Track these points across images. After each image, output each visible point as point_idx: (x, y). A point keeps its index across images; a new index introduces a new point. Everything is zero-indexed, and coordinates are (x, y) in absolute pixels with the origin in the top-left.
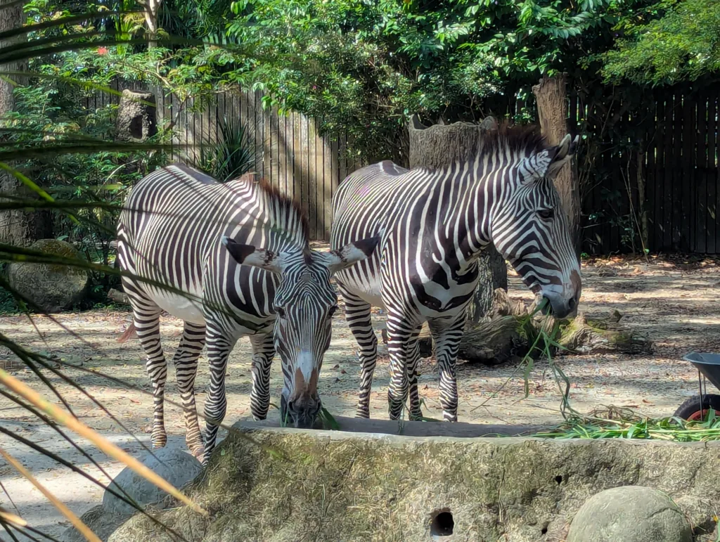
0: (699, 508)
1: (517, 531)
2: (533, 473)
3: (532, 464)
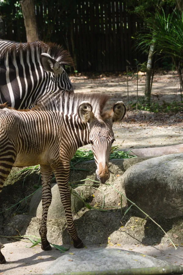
0: (86, 191)
1: (6, 207)
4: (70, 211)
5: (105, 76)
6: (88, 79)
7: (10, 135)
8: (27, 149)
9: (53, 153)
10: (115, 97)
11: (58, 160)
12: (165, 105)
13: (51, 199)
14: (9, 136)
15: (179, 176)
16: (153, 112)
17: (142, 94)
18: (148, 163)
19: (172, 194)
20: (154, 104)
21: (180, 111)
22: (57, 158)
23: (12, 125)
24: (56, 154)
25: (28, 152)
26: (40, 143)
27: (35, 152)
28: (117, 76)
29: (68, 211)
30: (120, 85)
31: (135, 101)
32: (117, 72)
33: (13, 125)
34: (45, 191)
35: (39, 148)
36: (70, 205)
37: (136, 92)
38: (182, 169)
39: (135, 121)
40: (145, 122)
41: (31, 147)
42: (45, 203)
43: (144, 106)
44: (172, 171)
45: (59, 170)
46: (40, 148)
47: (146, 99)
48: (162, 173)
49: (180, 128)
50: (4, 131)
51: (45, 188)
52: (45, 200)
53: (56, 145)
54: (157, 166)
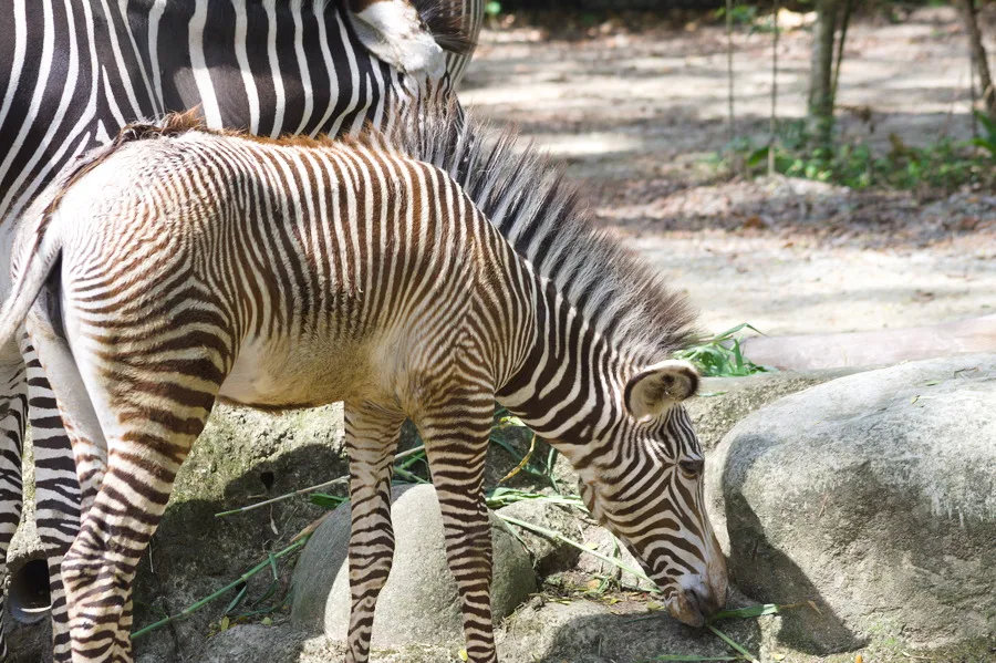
1: (186, 590)
2: (215, 469)
3: (211, 452)
4: (483, 607)
5: (623, 30)
6: (547, 40)
7: (198, 253)
8: (296, 318)
9: (424, 342)
10: (672, 122)
11: (445, 376)
12: (899, 155)
13: (388, 559)
14: (193, 261)
15: (973, 457)
16: (844, 185)
17: (794, 108)
18: (830, 395)
19: (942, 534)
20: (852, 148)
21: (967, 180)
22: (444, 370)
23: (210, 209)
24: (442, 350)
25: (307, 327)
26: (369, 287)
27: (343, 328)
28: (677, 27)
29: (476, 605)
30: (691, 72)
31: (760, 140)
32: (676, 13)
33: (215, 210)
34: (363, 524)
35: (360, 312)
36: (486, 581)
37: (769, 100)
38: (985, 423)
39: (762, 226)
40: (810, 230)
41: (317, 308)
42: (361, 574)
43: (806, 158)
44: (939, 434)
45: (448, 421)
46: (365, 310)
47: (813, 128)
48: (896, 441)
49: (969, 256)
50: (168, 240)
51: (364, 508)
52: (362, 562)
53: (446, 306)
54: (872, 408)
